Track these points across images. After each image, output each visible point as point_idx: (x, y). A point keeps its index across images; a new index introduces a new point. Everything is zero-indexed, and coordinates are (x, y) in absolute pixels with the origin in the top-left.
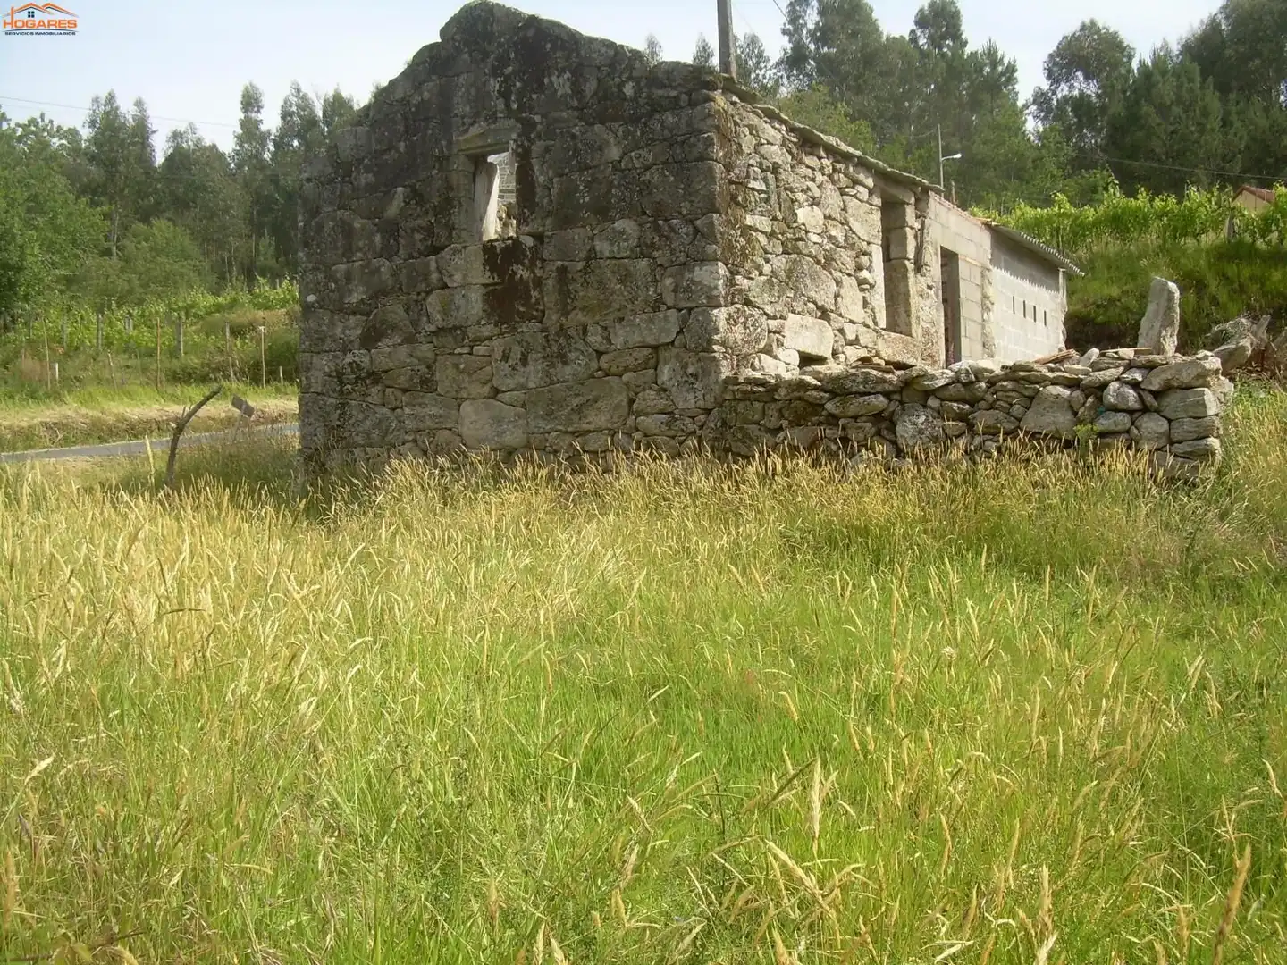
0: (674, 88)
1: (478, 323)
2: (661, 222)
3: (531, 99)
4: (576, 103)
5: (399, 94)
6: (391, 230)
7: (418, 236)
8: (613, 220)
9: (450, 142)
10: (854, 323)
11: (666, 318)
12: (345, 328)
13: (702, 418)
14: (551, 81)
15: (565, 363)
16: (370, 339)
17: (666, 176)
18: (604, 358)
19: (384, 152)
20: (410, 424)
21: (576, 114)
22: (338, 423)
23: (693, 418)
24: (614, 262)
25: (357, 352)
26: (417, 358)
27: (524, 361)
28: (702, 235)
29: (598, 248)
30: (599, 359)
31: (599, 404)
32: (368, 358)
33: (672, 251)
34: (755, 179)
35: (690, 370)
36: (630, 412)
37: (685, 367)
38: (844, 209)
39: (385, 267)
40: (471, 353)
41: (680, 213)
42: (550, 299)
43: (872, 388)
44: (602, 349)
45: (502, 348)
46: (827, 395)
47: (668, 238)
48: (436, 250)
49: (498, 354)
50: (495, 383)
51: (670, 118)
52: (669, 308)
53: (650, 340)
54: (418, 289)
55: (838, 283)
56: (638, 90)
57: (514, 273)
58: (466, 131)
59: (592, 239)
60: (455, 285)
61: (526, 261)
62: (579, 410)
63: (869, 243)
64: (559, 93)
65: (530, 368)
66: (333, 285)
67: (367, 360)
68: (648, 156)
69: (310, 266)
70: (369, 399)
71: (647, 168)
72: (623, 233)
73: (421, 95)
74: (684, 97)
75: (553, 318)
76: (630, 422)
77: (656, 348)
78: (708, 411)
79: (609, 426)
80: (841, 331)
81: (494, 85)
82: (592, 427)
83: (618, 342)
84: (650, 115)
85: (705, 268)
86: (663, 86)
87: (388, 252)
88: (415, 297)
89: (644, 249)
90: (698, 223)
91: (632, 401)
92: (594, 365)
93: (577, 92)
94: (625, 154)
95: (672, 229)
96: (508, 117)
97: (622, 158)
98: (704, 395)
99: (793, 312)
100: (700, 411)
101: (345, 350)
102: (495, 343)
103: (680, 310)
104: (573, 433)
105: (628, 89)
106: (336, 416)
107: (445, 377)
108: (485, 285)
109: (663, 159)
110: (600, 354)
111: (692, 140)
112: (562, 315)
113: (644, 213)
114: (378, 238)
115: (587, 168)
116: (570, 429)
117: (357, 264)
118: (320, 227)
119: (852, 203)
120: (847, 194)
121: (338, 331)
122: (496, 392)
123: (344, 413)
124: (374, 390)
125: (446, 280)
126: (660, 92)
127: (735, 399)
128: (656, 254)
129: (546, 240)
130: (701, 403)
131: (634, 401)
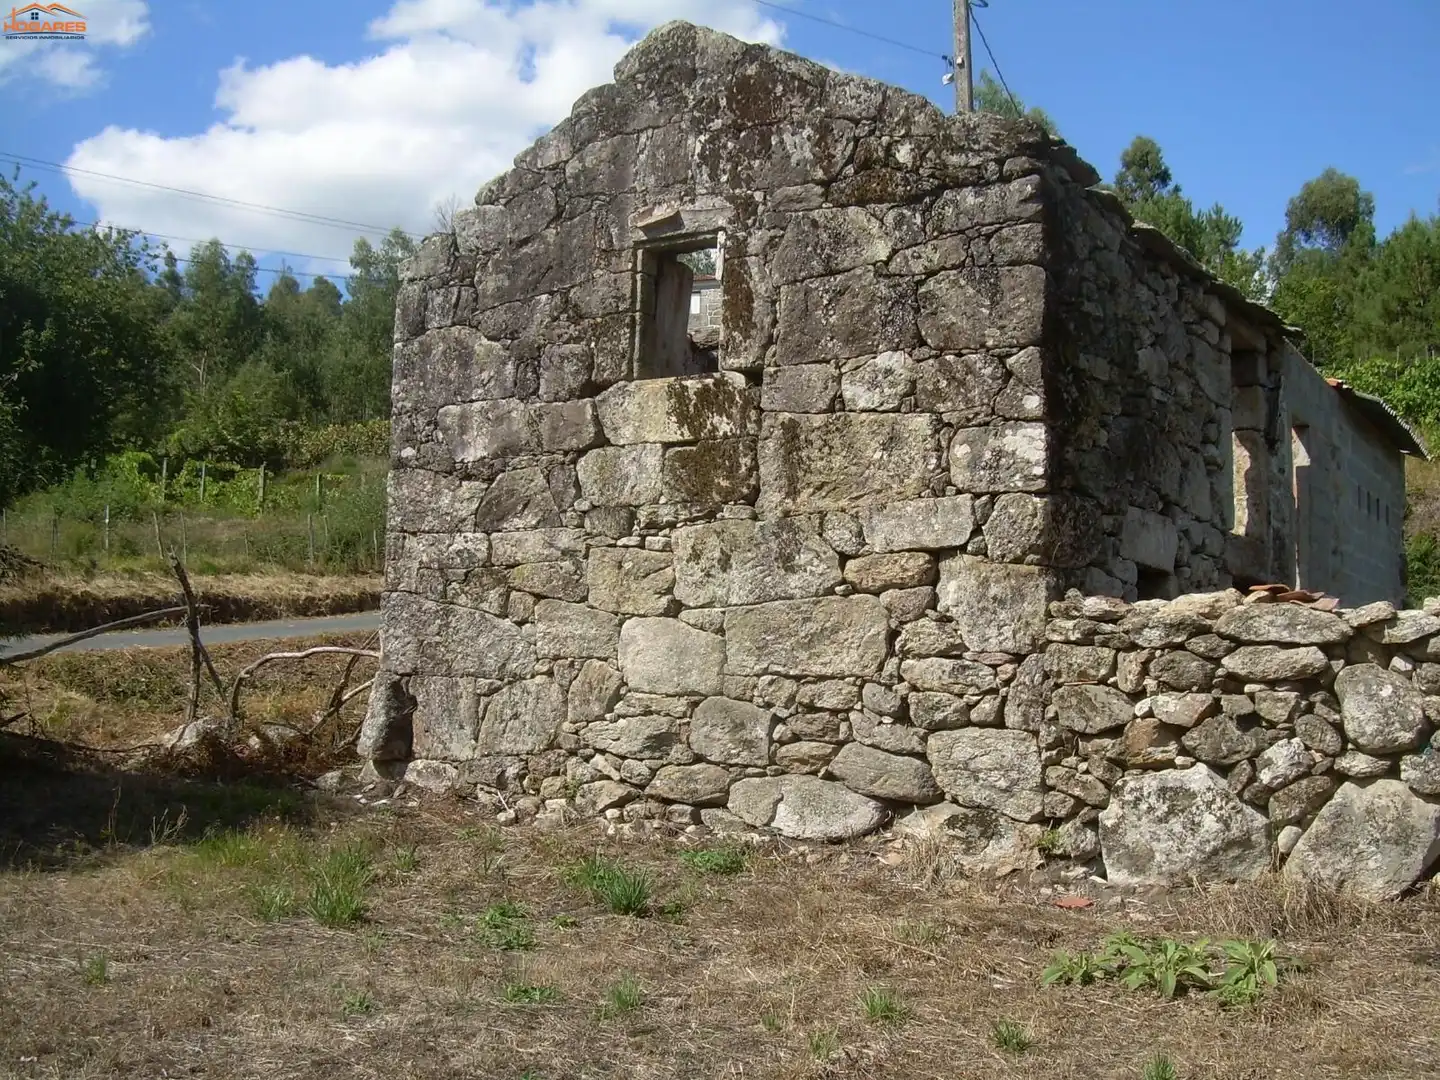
0: (977, 153)
1: (656, 501)
2: (950, 358)
3: (750, 167)
4: (820, 174)
5: (551, 157)
6: (530, 359)
7: (569, 368)
8: (875, 353)
9: (622, 228)
10: (1200, 521)
11: (956, 508)
12: (454, 499)
13: (1009, 668)
14: (782, 142)
15: (791, 570)
16: (491, 518)
17: (961, 287)
18: (851, 564)
19: (525, 242)
20: (543, 647)
21: (819, 190)
22: (438, 638)
23: (994, 667)
24: (873, 416)
25: (470, 535)
26: (558, 549)
27: (725, 563)
28: (1020, 381)
29: (847, 395)
30: (842, 566)
31: (842, 635)
32: (486, 544)
33: (968, 401)
34: (1089, 300)
35: (994, 590)
36: (891, 653)
37: (984, 583)
38: (1190, 356)
39: (517, 410)
40: (642, 546)
41: (983, 345)
42: (769, 469)
43: (1304, 637)
44: (848, 549)
45: (691, 543)
46: (1226, 643)
47: (962, 383)
48: (591, 389)
49: (683, 552)
50: (679, 593)
51: (969, 198)
52: (959, 492)
53: (929, 541)
54: (565, 447)
55: (1185, 464)
56: (920, 156)
57: (715, 429)
58: (650, 212)
59: (838, 379)
60: (622, 442)
61: (734, 410)
62: (810, 642)
63: (1217, 406)
64: (793, 161)
65: (733, 573)
66: (441, 436)
67: (484, 547)
68: (931, 255)
69: (409, 405)
70: (485, 606)
71: (931, 273)
72: (889, 372)
73: (581, 160)
74: (992, 166)
75: (772, 499)
76: (891, 666)
77: (938, 554)
78: (1018, 658)
79: (857, 671)
80: (1186, 533)
81: (696, 144)
82: (828, 671)
83: (876, 542)
84: (936, 193)
85: (1021, 432)
86: (961, 150)
87: (528, 393)
88: (560, 458)
89: (912, 398)
90: (1011, 361)
91: (893, 635)
92: (836, 573)
93: (824, 158)
94: (895, 252)
95: (969, 370)
96: (713, 193)
97: (890, 258)
98: (1015, 633)
99: (1132, 504)
100: (1007, 657)
101: (456, 528)
102: (681, 532)
103: (977, 496)
104: (797, 678)
105: (904, 154)
106: (434, 628)
107: (600, 577)
108: (667, 446)
109: (953, 260)
110: (844, 558)
111: (1005, 232)
112: (788, 495)
113: (923, 343)
114: (510, 367)
115: (833, 273)
116: (792, 673)
117: (477, 405)
118: (426, 351)
119: (1201, 348)
120: (1194, 333)
121: (445, 501)
122: (675, 609)
123: (447, 625)
124: (493, 595)
125: (609, 435)
126: (954, 159)
127: (1067, 642)
128: (941, 407)
129: (766, 380)
130: (1009, 645)
131: (898, 633)
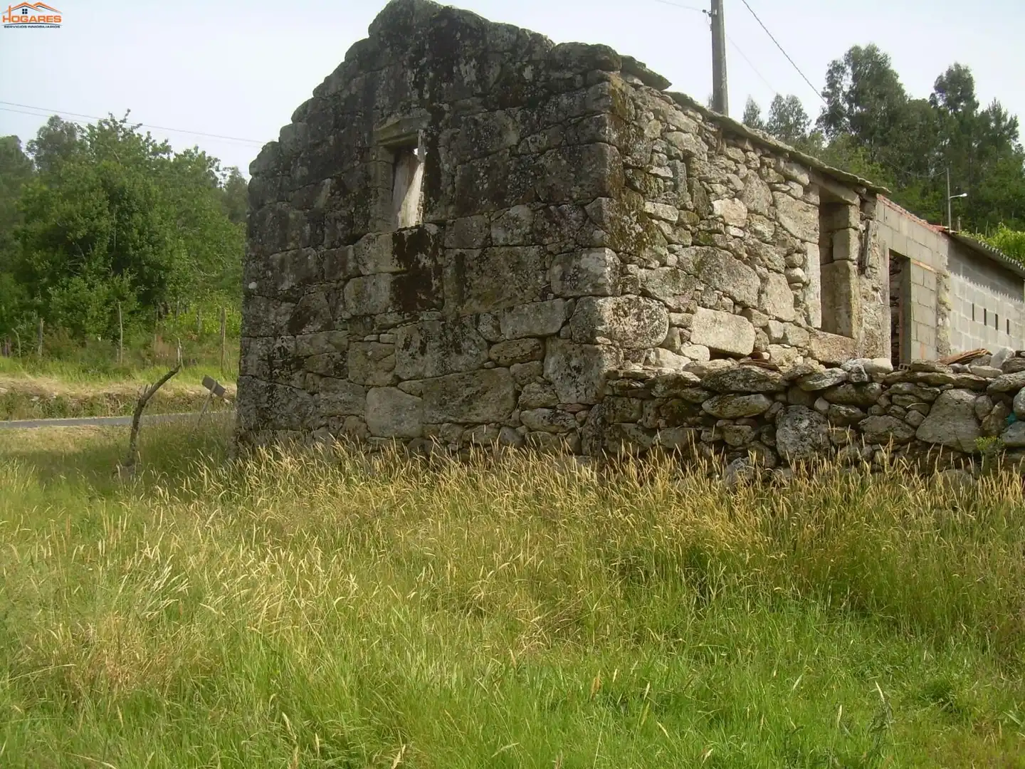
0: (570, 69)
1: (386, 311)
2: (552, 208)
3: (441, 88)
4: (480, 90)
5: (332, 90)
6: (318, 220)
7: (340, 226)
8: (509, 206)
9: (371, 133)
10: (782, 321)
11: (553, 308)
12: (277, 314)
13: (583, 414)
14: (459, 70)
15: (459, 352)
16: (296, 325)
17: (559, 160)
18: (495, 348)
19: (318, 145)
20: (324, 409)
21: (479, 100)
22: (266, 405)
23: (574, 413)
24: (507, 249)
25: (285, 337)
26: (333, 344)
27: (423, 351)
28: (591, 221)
29: (493, 235)
30: (489, 348)
31: (488, 394)
32: (293, 343)
33: (562, 237)
34: (660, 166)
35: (574, 363)
36: (516, 406)
37: (568, 359)
38: (774, 204)
39: (311, 255)
40: (378, 341)
41: (571, 198)
42: (449, 288)
43: (754, 387)
44: (492, 338)
45: (405, 336)
46: (705, 393)
47: (559, 225)
48: (354, 239)
49: (401, 343)
50: (398, 371)
51: (565, 100)
52: (556, 297)
53: (537, 330)
54: (337, 277)
55: (764, 280)
56: (537, 73)
57: (419, 262)
58: (384, 122)
59: (489, 226)
60: (368, 273)
61: (430, 250)
62: (469, 401)
63: (803, 241)
64: (466, 80)
65: (428, 357)
66: (270, 274)
67: (292, 345)
68: (543, 139)
69: (253, 255)
70: (292, 383)
71: (542, 152)
72: (516, 219)
73: (350, 90)
74: (579, 78)
75: (451, 306)
76: (515, 415)
77: (543, 339)
78: (589, 407)
79: (495, 418)
80: (766, 329)
81: (410, 76)
82: (479, 419)
83: (507, 332)
84: (546, 99)
85: (591, 255)
86: (560, 68)
87: (315, 242)
88: (334, 285)
89: (535, 237)
90: (587, 208)
91: (517, 394)
92: (484, 355)
93: (481, 79)
94: (522, 139)
95: (562, 214)
96: (420, 107)
97: (519, 143)
98: (586, 390)
99: (704, 306)
100: (581, 407)
101: (276, 335)
102: (399, 331)
103: (566, 299)
104: (463, 425)
105: (528, 74)
106: (266, 398)
107: (354, 363)
108: (394, 274)
109: (555, 142)
110: (491, 343)
111: (585, 121)
112: (459, 304)
113: (539, 200)
114: (308, 228)
115: (487, 154)
116: (460, 421)
117: (290, 253)
118: (263, 218)
119: (783, 200)
120: (778, 190)
121: (272, 317)
122: (399, 380)
123: (272, 396)
124: (296, 375)
125: (362, 269)
126: (557, 75)
127: (614, 395)
128: (546, 241)
129: (448, 228)
130: (582, 399)
131: (520, 393)
